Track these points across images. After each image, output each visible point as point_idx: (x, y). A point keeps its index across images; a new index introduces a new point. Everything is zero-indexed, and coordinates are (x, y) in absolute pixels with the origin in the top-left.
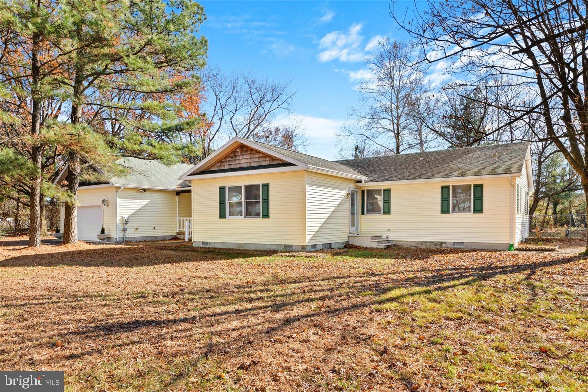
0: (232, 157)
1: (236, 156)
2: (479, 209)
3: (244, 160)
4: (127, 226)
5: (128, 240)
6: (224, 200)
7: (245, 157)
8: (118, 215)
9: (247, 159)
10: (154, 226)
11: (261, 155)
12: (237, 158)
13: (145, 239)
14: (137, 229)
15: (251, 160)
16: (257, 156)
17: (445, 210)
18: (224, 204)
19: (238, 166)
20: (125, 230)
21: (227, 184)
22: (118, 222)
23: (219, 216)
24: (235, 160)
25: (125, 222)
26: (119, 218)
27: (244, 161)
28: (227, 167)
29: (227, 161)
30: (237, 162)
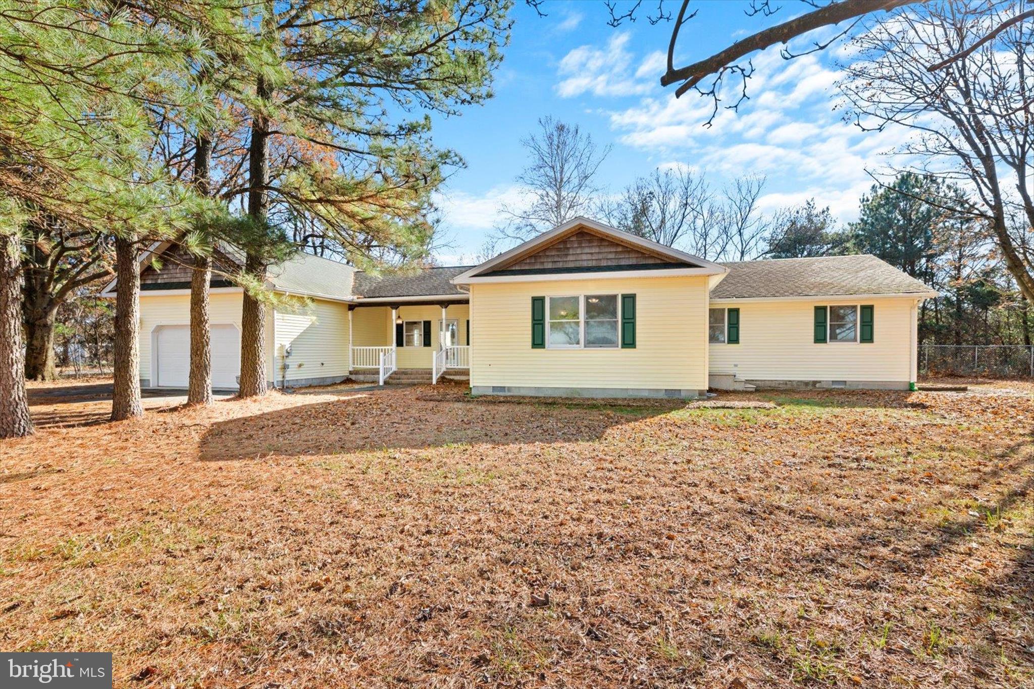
0: (559, 250)
1: (568, 249)
2: (867, 337)
3: (586, 254)
4: (288, 361)
5: (291, 384)
6: (543, 319)
7: (587, 250)
8: (276, 342)
9: (592, 254)
10: (322, 360)
11: (620, 249)
12: (571, 252)
13: (310, 383)
14: (300, 366)
15: (600, 256)
16: (613, 250)
17: (820, 338)
18: (543, 325)
19: (571, 265)
20: (285, 367)
21: (548, 293)
22: (276, 354)
23: (530, 344)
24: (567, 255)
25: (286, 354)
26: (277, 346)
27: (584, 257)
28: (550, 266)
29: (548, 256)
30: (570, 258)
